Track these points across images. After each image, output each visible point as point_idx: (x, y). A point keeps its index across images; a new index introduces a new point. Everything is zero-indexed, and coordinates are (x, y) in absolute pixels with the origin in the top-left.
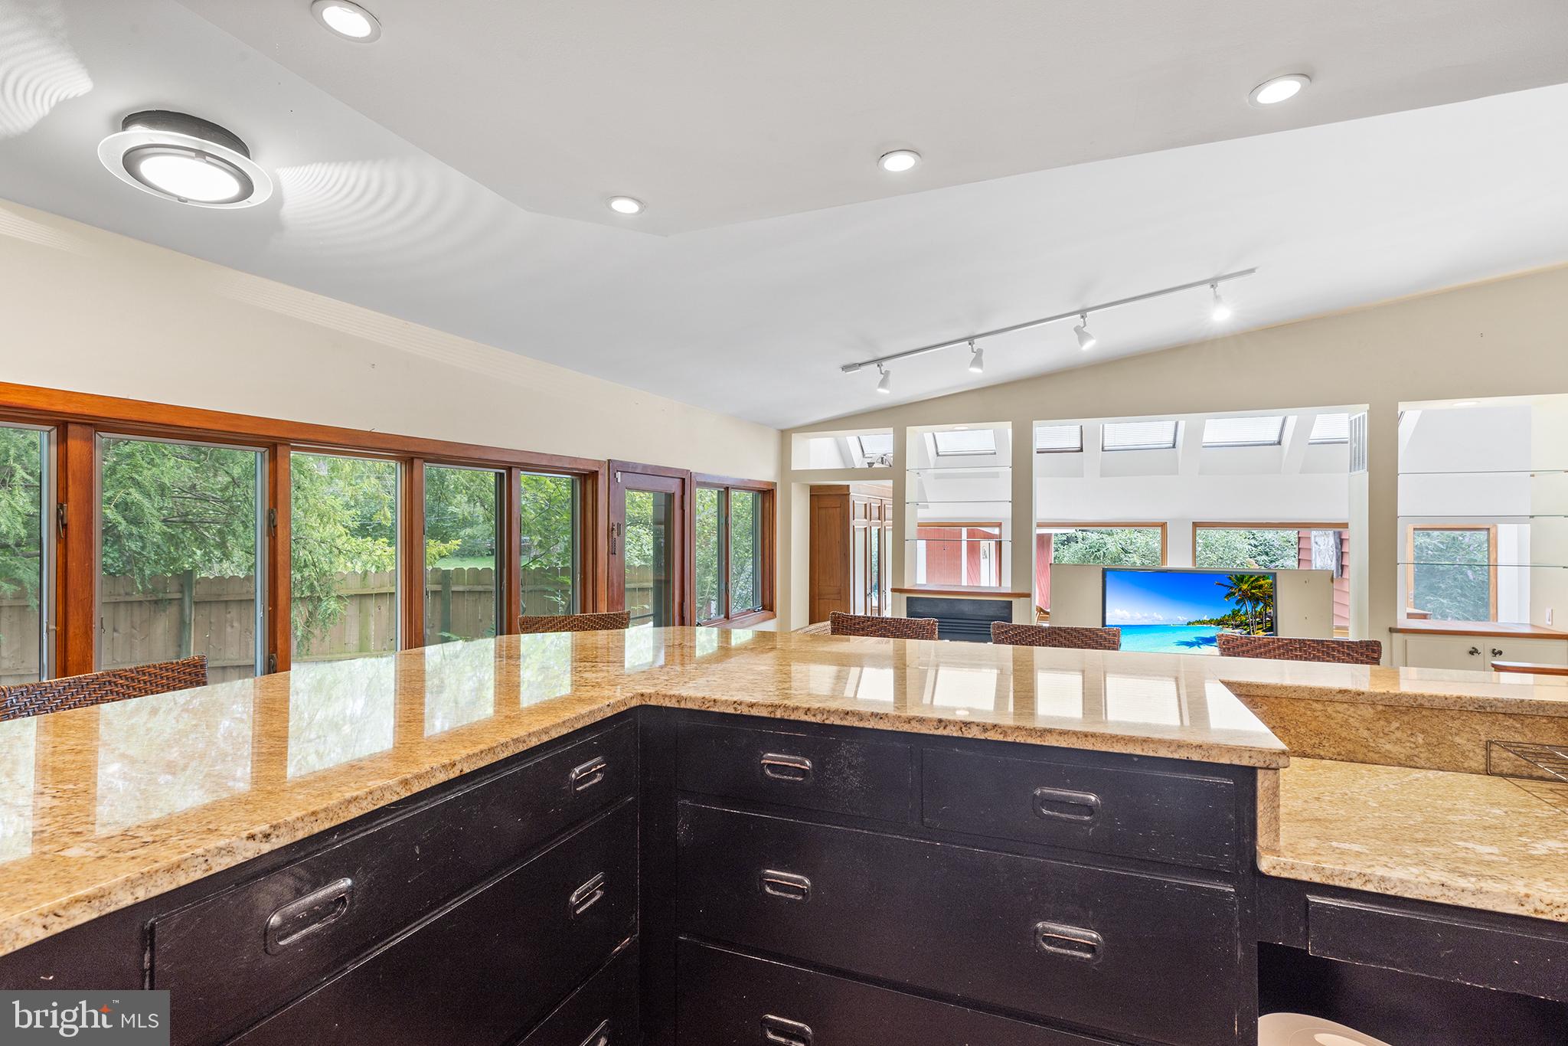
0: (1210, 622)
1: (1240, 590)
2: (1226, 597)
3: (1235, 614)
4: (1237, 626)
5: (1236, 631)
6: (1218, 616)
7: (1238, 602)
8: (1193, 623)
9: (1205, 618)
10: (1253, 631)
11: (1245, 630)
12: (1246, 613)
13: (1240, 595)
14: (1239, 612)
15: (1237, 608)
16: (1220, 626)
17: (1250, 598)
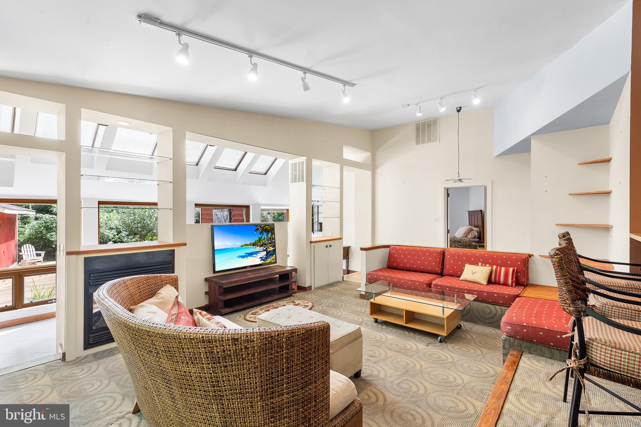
0: (250, 244)
1: (261, 227)
2: (255, 231)
3: (260, 239)
4: (261, 246)
5: (261, 248)
6: (253, 242)
7: (260, 234)
8: (243, 246)
9: (248, 243)
10: (268, 247)
11: (265, 247)
12: (264, 239)
13: (261, 230)
14: (261, 238)
15: (260, 236)
16: (255, 246)
17: (265, 231)
